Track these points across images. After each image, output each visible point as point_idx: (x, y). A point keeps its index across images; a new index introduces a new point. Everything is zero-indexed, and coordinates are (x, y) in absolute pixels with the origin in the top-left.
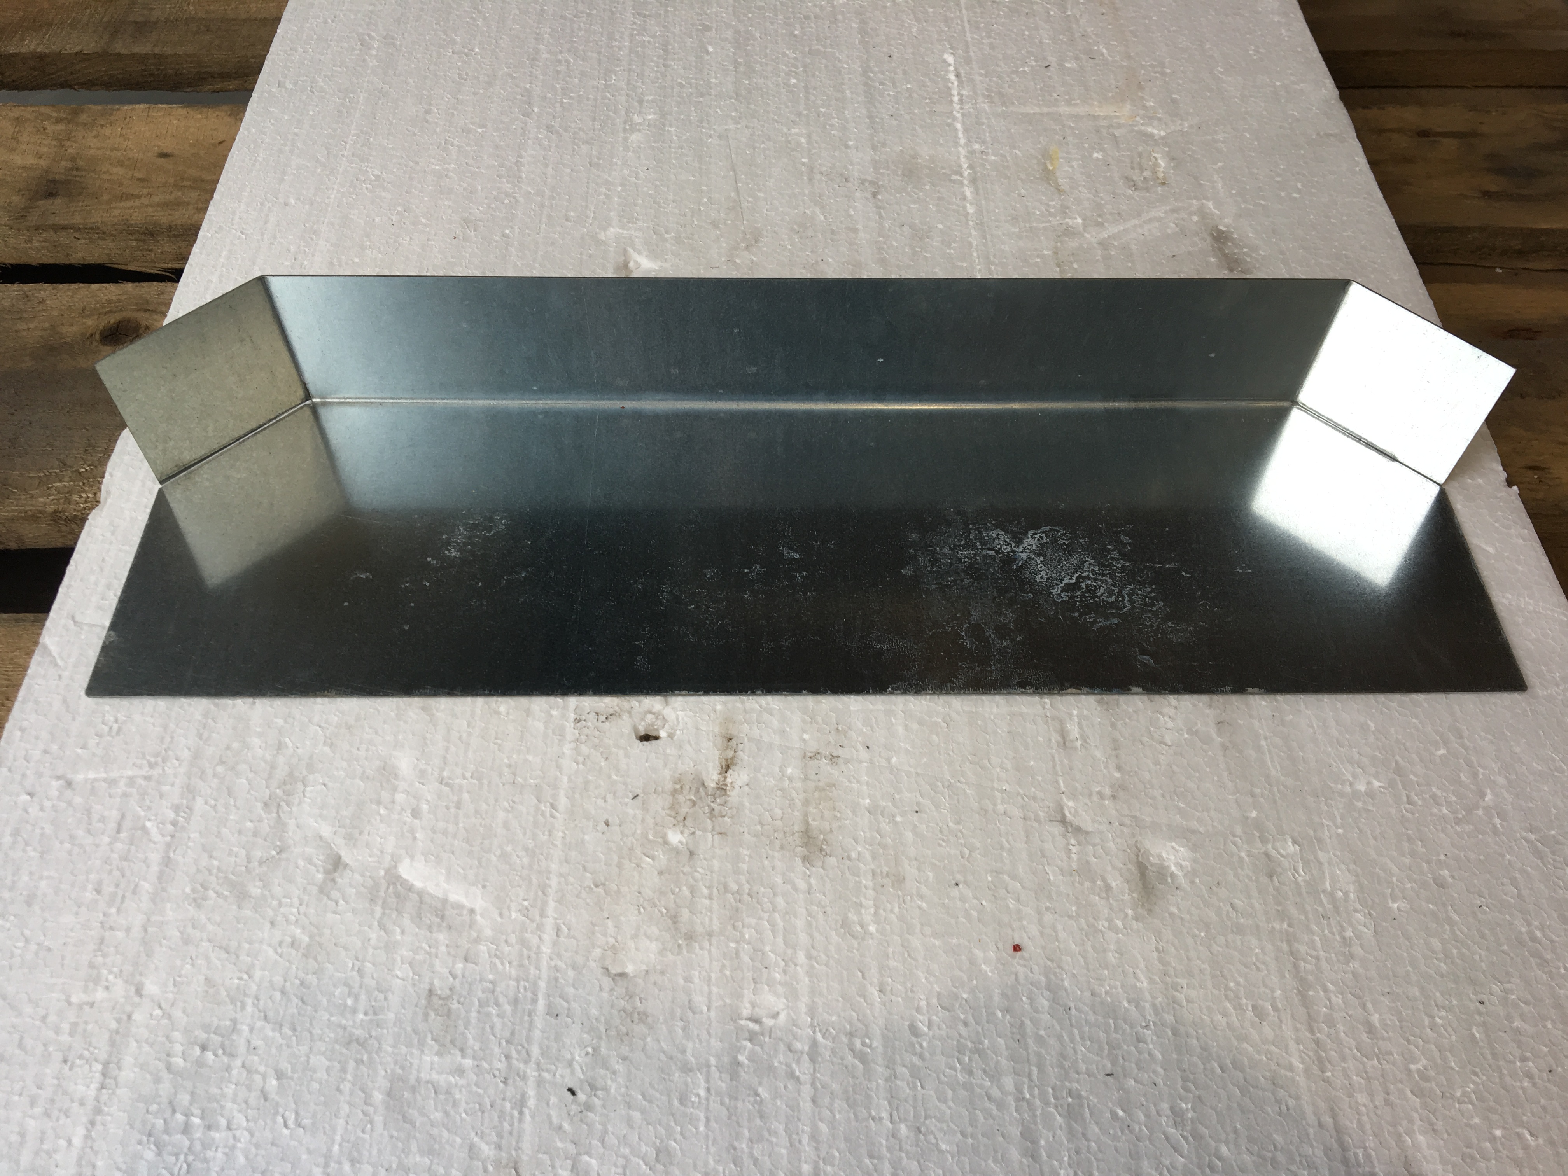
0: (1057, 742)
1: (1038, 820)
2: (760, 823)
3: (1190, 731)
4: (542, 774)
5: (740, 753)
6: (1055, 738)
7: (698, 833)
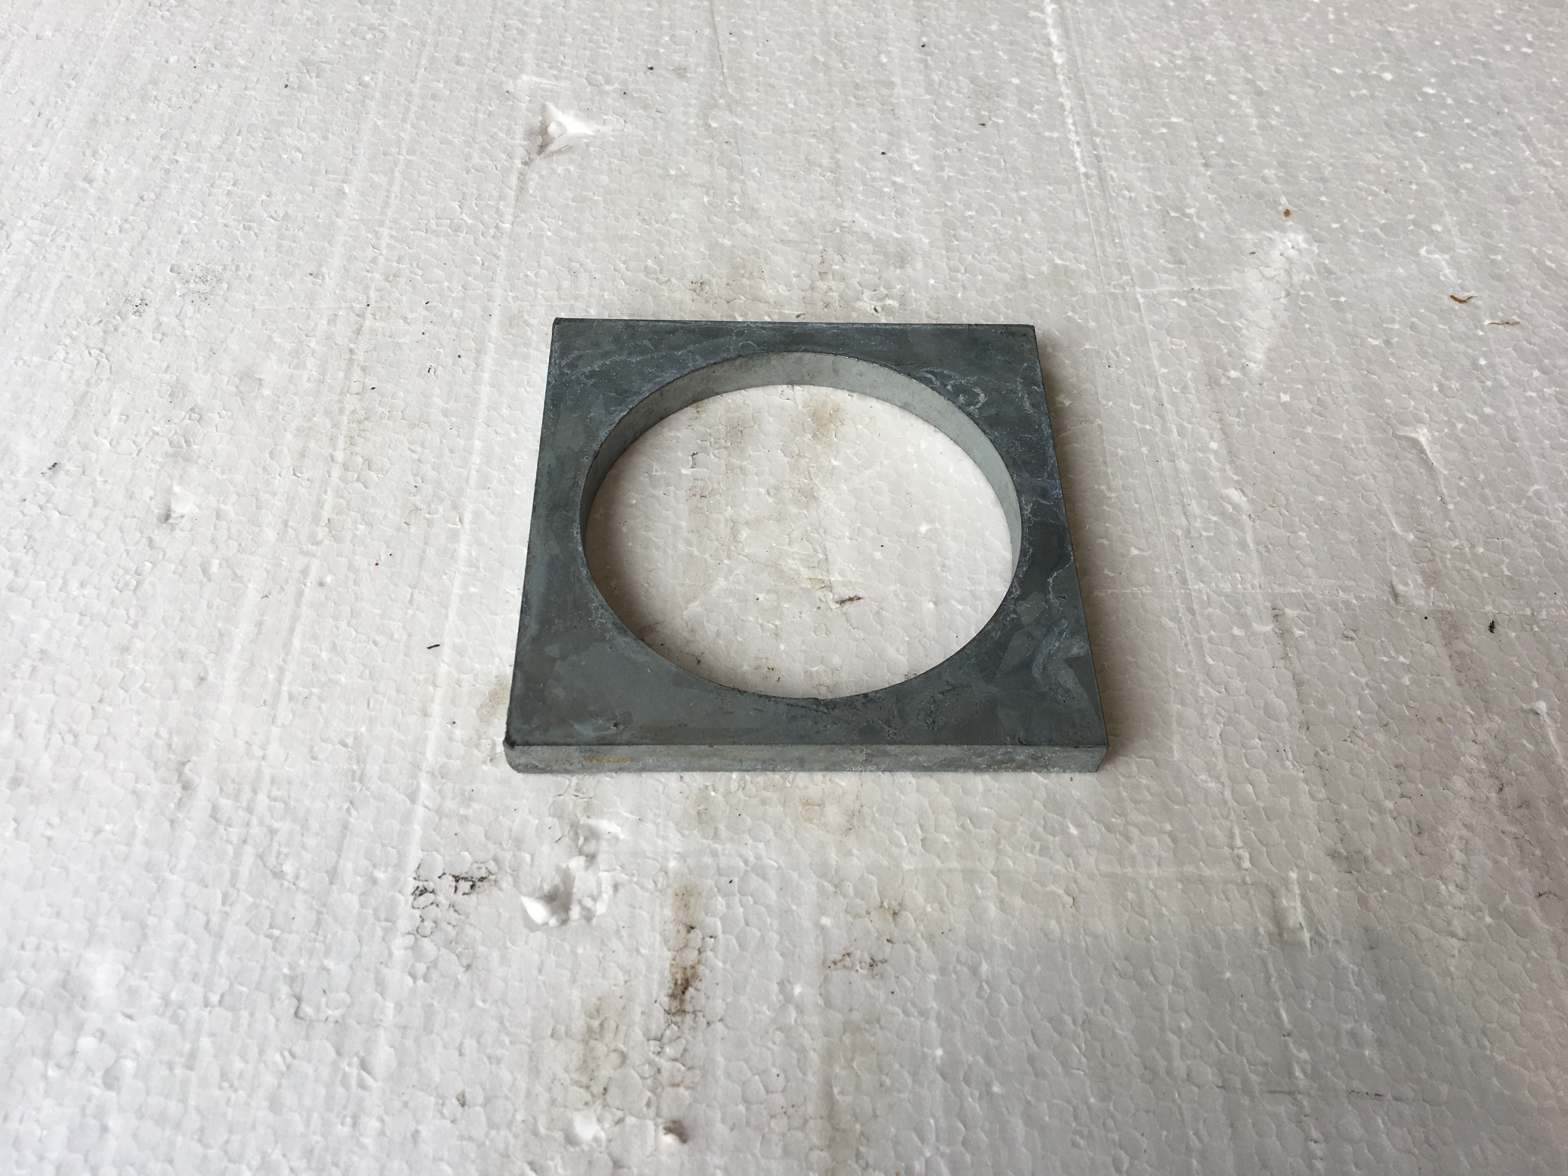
0: (1269, 934)
1: (1247, 1089)
2: (746, 1100)
3: (1496, 913)
4: (348, 1000)
5: (710, 954)
6: (1264, 925)
7: (631, 1120)
